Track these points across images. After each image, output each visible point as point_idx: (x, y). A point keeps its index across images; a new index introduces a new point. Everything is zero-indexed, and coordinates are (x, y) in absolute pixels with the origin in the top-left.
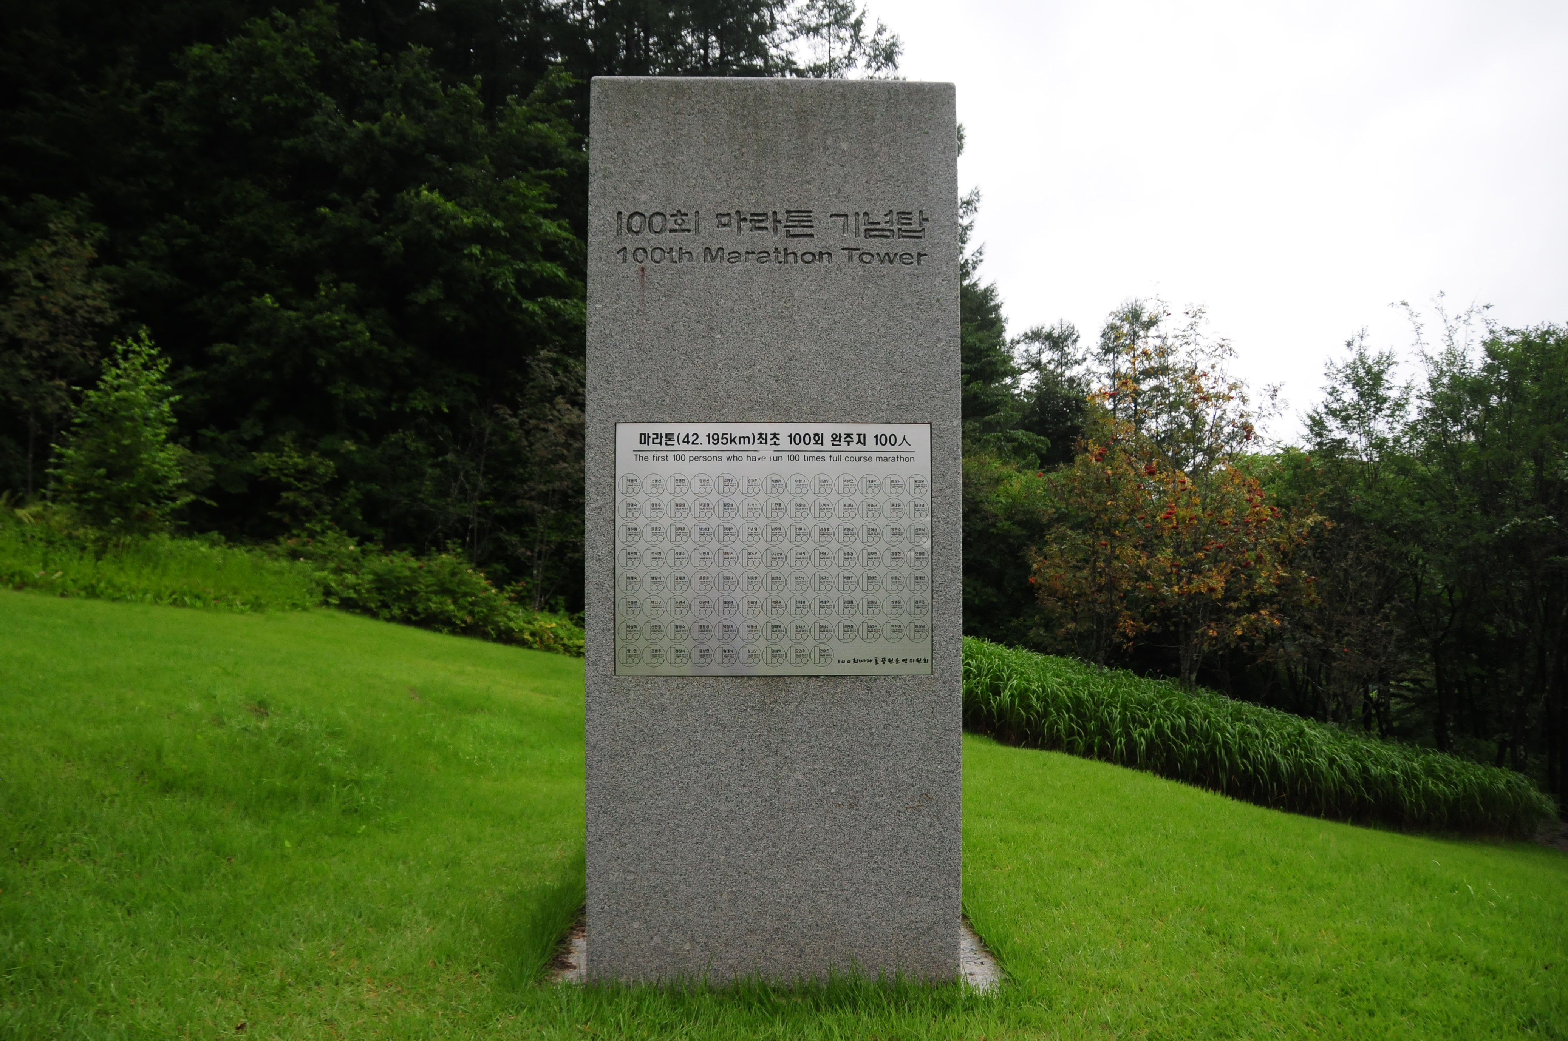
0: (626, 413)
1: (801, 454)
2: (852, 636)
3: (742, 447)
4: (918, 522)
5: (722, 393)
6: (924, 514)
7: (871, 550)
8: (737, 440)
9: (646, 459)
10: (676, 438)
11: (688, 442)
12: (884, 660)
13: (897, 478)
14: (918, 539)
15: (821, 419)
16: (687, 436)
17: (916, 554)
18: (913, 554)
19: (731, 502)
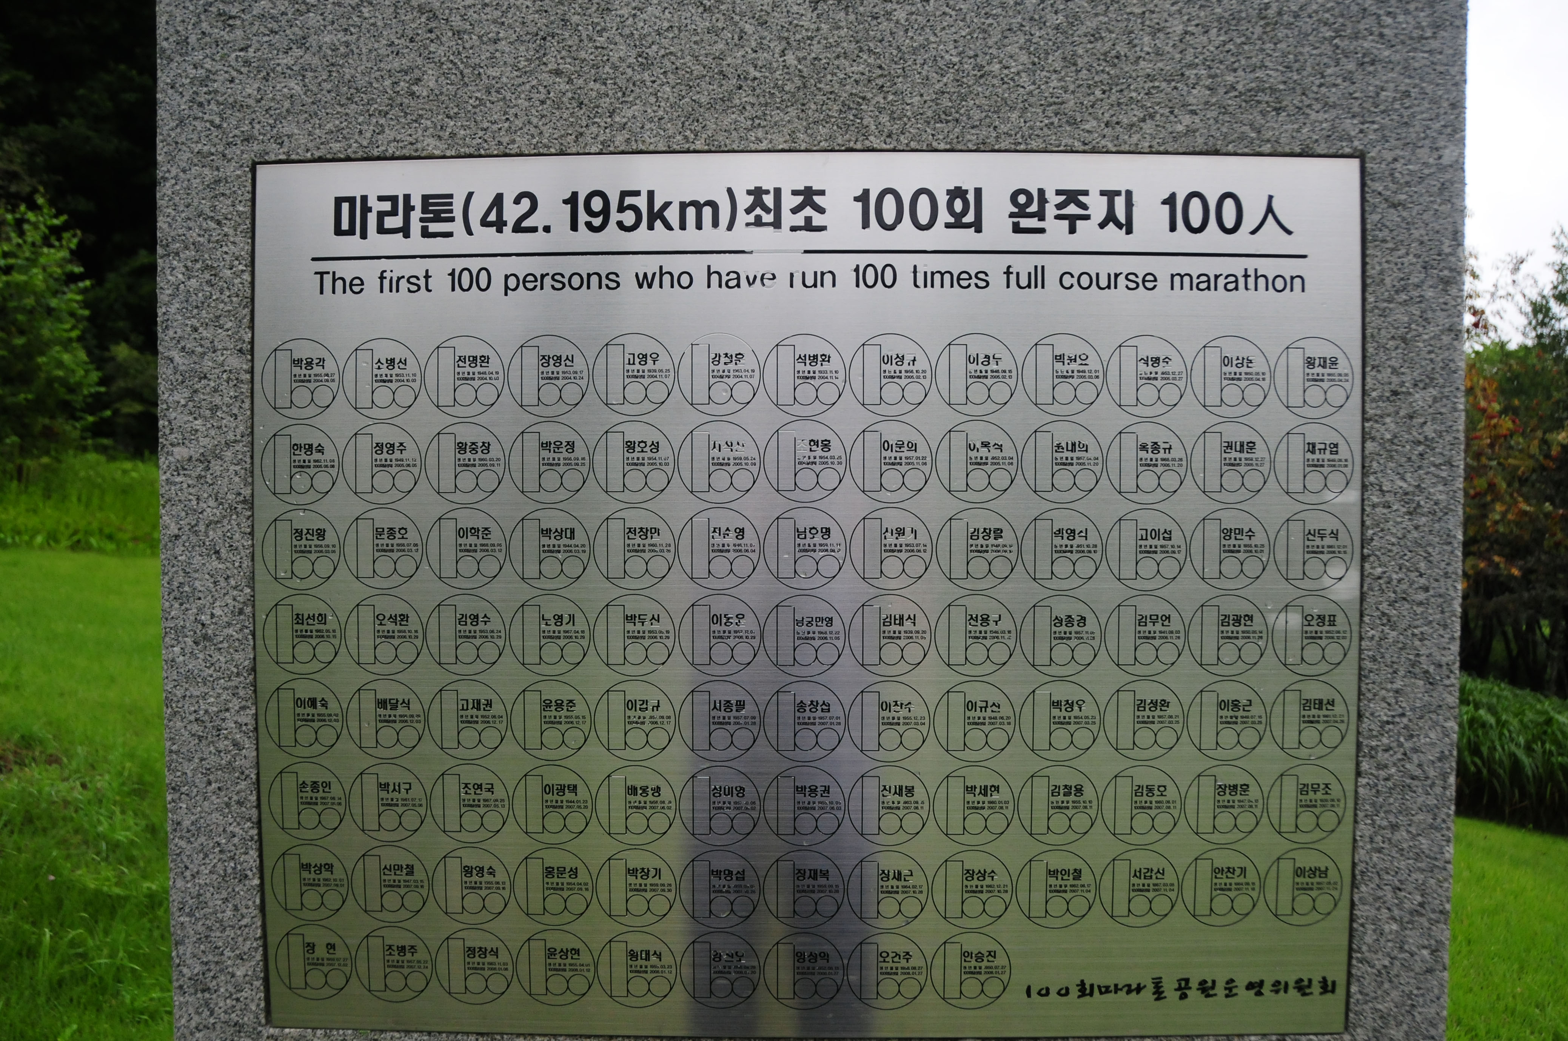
0: (288, 127)
1: (903, 264)
2: (1079, 905)
3: (690, 238)
4: (1318, 507)
5: (621, 50)
6: (1336, 479)
7: (1148, 607)
8: (671, 213)
9: (355, 285)
10: (458, 212)
11: (500, 225)
12: (1183, 987)
13: (1245, 352)
14: (1313, 566)
15: (972, 137)
16: (498, 201)
17: (1307, 619)
18: (1295, 619)
19: (651, 436)
